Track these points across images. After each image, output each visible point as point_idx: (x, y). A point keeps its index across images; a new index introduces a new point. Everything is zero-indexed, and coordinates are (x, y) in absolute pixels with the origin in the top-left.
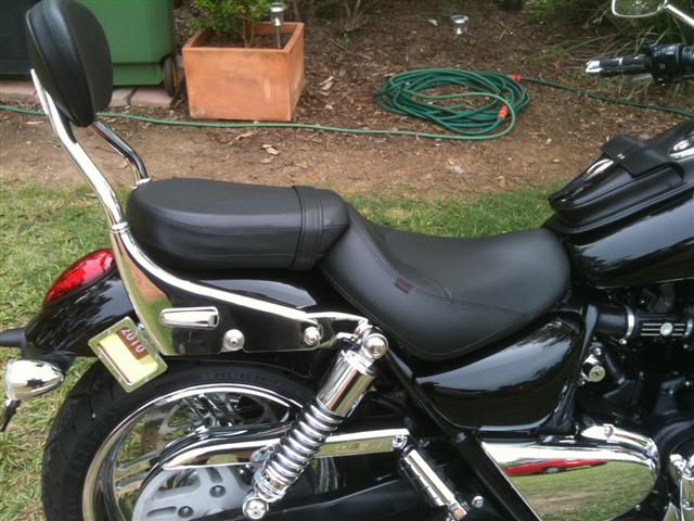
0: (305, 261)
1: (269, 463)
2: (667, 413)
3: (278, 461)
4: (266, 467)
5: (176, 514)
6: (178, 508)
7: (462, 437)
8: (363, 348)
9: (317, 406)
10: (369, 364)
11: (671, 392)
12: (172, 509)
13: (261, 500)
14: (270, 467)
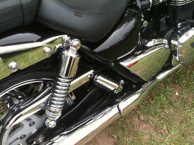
0: (29, 19)
1: (50, 106)
2: (164, 29)
3: (53, 104)
4: (50, 108)
5: (19, 139)
6: (19, 137)
7: (113, 64)
8: (71, 47)
9: (61, 77)
10: (75, 53)
11: (164, 21)
12: (17, 139)
13: (52, 120)
14: (51, 107)
